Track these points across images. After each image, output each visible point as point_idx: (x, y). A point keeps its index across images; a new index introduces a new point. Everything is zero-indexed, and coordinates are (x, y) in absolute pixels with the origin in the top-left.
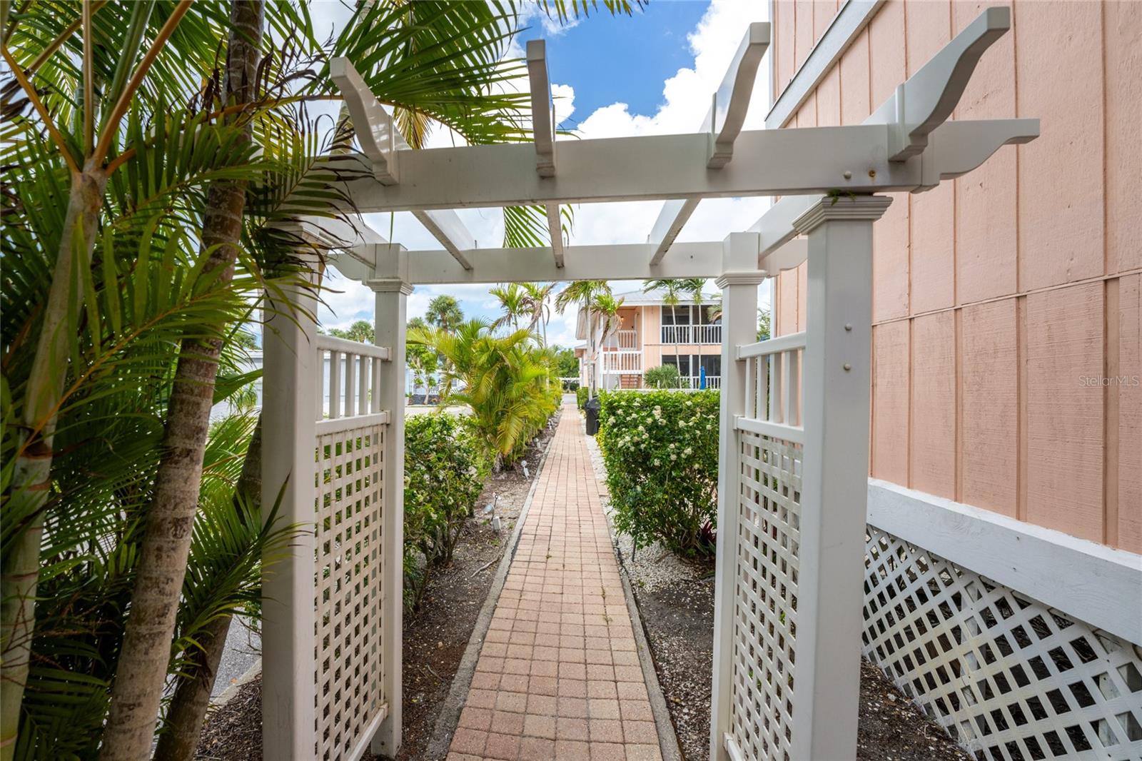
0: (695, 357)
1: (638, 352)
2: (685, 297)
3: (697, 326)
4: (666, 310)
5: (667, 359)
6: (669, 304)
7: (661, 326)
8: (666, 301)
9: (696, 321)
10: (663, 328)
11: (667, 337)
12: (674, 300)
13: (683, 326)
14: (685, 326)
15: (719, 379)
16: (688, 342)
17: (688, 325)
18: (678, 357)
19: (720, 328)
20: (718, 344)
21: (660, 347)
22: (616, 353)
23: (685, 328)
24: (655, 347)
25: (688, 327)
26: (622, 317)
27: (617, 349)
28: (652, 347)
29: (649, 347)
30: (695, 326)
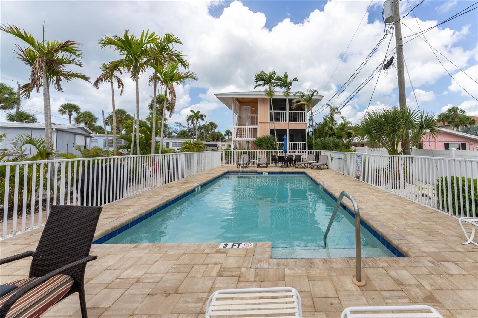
0: (290, 130)
7: (269, 111)
9: (290, 109)
12: (273, 94)
13: (282, 111)
14: (283, 111)
15: (305, 144)
16: (286, 121)
17: (285, 111)
18: (275, 130)
19: (304, 113)
20: (304, 122)
21: (269, 124)
22: (244, 127)
23: (283, 112)
24: (266, 124)
25: (286, 113)
26: (253, 107)
27: (245, 125)
28: (264, 124)
29: (262, 124)
30: (290, 111)
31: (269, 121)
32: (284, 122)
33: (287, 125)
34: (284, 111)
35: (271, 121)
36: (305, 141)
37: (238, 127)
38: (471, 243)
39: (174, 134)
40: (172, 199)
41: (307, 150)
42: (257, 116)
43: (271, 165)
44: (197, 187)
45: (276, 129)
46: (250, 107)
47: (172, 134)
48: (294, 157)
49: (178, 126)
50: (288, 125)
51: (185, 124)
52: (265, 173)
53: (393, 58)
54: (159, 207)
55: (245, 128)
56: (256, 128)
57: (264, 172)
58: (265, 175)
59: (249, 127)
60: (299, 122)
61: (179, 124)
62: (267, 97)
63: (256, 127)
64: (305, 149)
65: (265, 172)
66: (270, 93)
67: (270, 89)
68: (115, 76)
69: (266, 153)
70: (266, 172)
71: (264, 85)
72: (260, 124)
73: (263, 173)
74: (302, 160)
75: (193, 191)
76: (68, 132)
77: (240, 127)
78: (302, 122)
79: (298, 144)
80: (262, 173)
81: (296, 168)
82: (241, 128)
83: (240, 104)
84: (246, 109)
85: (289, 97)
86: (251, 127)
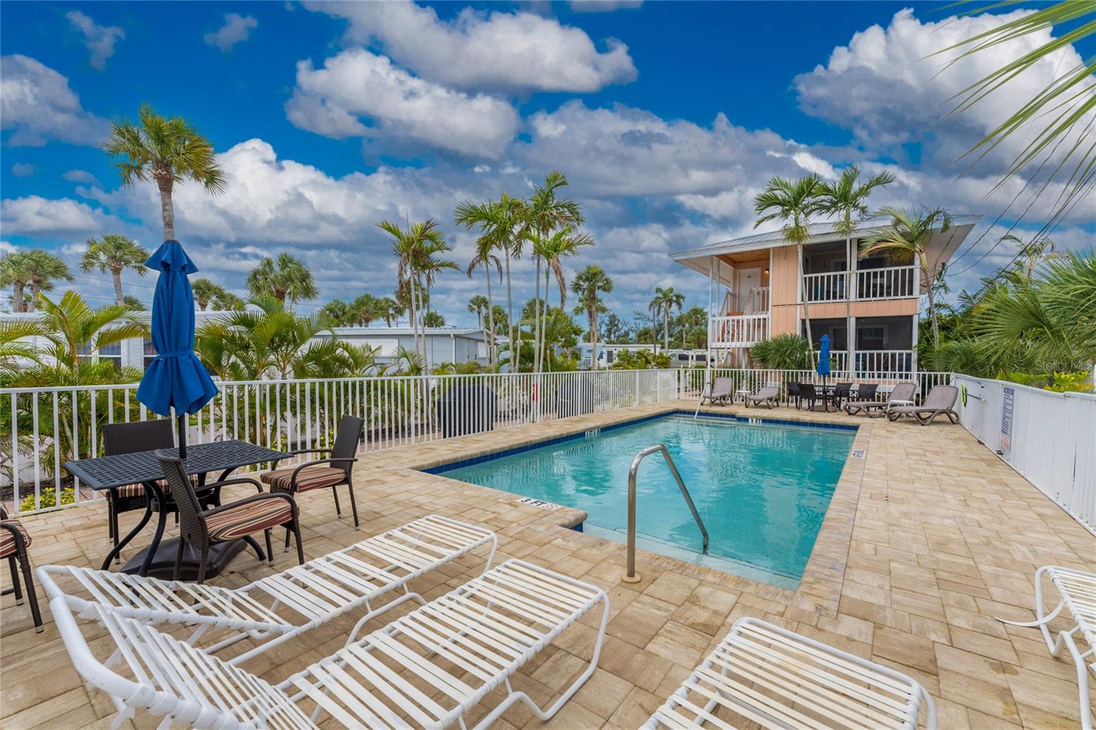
1: (762, 316)
3: (866, 271)
7: (800, 277)
10: (804, 279)
11: (811, 293)
13: (838, 273)
14: (841, 273)
15: (909, 355)
16: (848, 297)
18: (808, 323)
19: (911, 270)
20: (906, 297)
21: (799, 307)
22: (740, 317)
23: (842, 276)
24: (790, 308)
26: (767, 270)
28: (784, 308)
29: (781, 308)
30: (862, 271)
31: (799, 301)
32: (843, 300)
33: (856, 308)
34: (845, 273)
36: (910, 347)
37: (726, 318)
38: (1038, 628)
39: (632, 335)
40: (536, 440)
41: (914, 372)
42: (768, 291)
43: (786, 404)
44: (591, 430)
45: (810, 320)
46: (758, 270)
47: (628, 335)
48: (855, 387)
49: (638, 319)
50: (848, 308)
51: (650, 314)
52: (754, 420)
54: (513, 448)
56: (764, 319)
57: (752, 417)
58: (754, 423)
59: (751, 317)
60: (892, 297)
61: (639, 316)
62: (790, 243)
63: (765, 316)
65: (754, 417)
66: (795, 233)
67: (797, 224)
68: (491, 256)
69: (784, 376)
70: (758, 419)
71: (785, 214)
72: (776, 308)
73: (750, 420)
74: (879, 397)
75: (581, 435)
76: (468, 339)
77: (730, 318)
78: (900, 297)
79: (886, 355)
80: (746, 420)
81: (850, 414)
82: (734, 321)
83: (734, 267)
84: (749, 277)
85: (854, 236)
86: (756, 317)
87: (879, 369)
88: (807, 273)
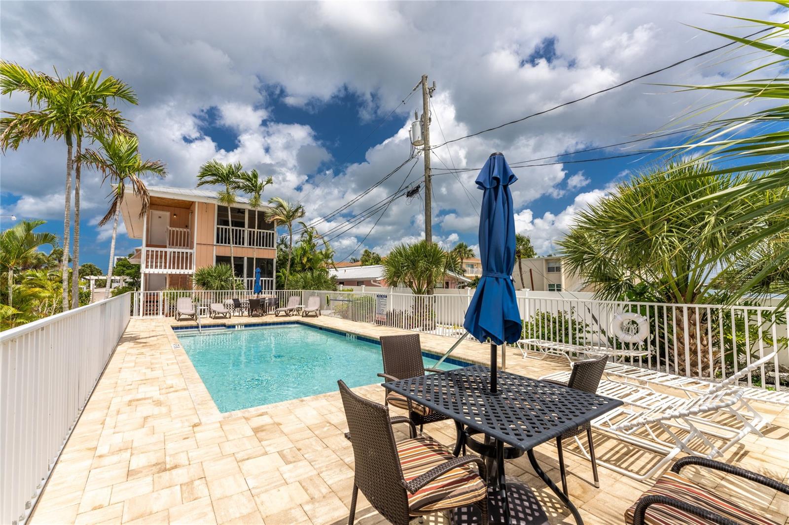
0: (250, 260)
1: (189, 251)
2: (242, 200)
3: (252, 230)
4: (222, 210)
5: (221, 260)
6: (225, 204)
7: (216, 227)
8: (222, 200)
9: (251, 225)
10: (218, 229)
11: (222, 238)
12: (230, 200)
13: (238, 228)
14: (240, 228)
15: (272, 281)
16: (243, 244)
17: (244, 229)
18: (232, 259)
19: (273, 234)
20: (271, 248)
21: (215, 247)
22: (163, 250)
23: (240, 230)
24: (208, 247)
25: (244, 231)
26: (175, 215)
27: (165, 247)
28: (205, 246)
29: (202, 246)
30: (250, 229)
31: (215, 243)
32: (241, 246)
33: (247, 252)
34: (242, 229)
35: (218, 242)
36: (272, 277)
41: (274, 291)
46: (168, 214)
50: (243, 251)
53: (418, 187)
55: (166, 252)
58: (239, 329)
59: (172, 250)
60: (265, 247)
64: (272, 289)
67: (228, 192)
70: (241, 325)
71: (216, 184)
72: (199, 246)
73: (236, 327)
78: (268, 248)
79: (265, 281)
80: (234, 326)
84: (160, 217)
87: (268, 289)
88: (221, 225)
